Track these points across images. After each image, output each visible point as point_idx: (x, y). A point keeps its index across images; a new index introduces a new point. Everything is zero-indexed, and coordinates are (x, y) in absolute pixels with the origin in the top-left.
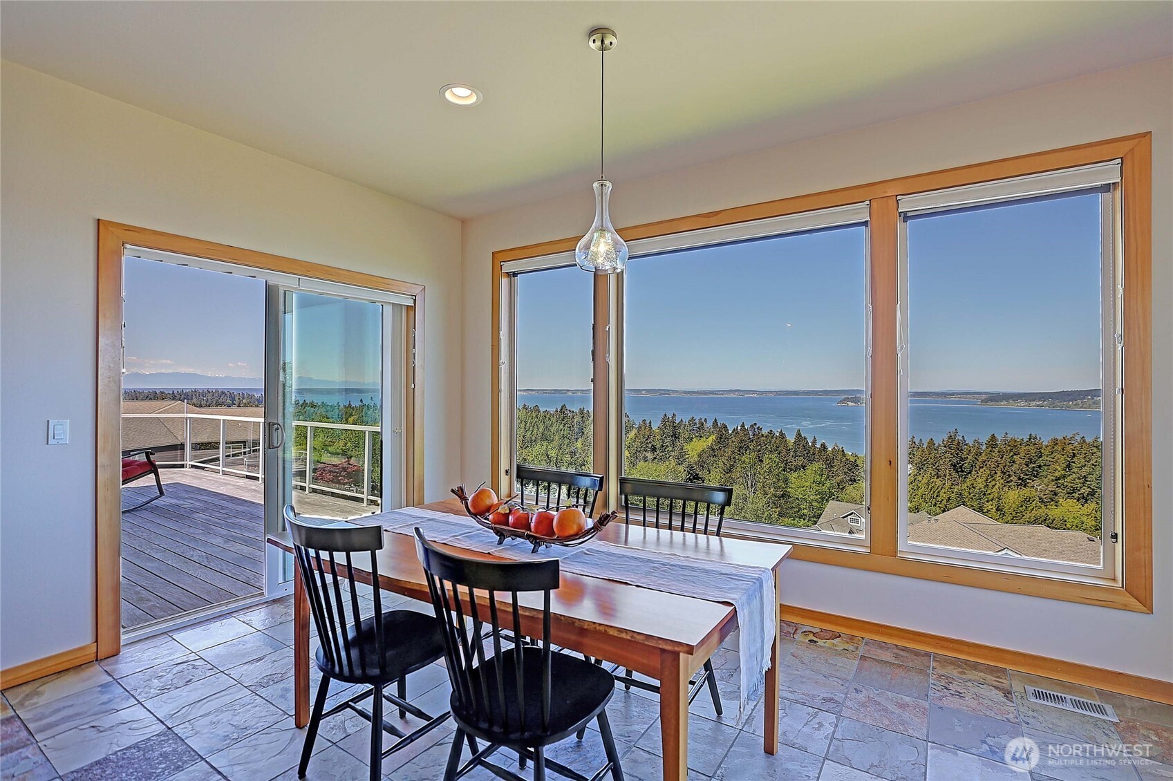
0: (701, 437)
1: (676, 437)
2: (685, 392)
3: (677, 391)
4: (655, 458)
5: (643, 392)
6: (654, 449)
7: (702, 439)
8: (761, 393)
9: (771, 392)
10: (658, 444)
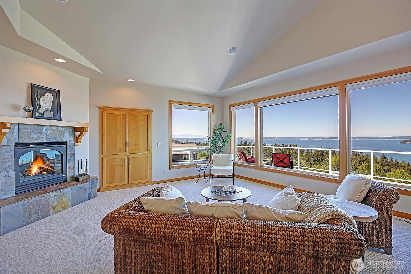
0: (334, 156)
1: (322, 156)
2: (323, 138)
3: (320, 138)
4: (315, 164)
5: (305, 138)
6: (314, 161)
7: (335, 157)
8: (360, 138)
9: (364, 138)
10: (316, 158)
